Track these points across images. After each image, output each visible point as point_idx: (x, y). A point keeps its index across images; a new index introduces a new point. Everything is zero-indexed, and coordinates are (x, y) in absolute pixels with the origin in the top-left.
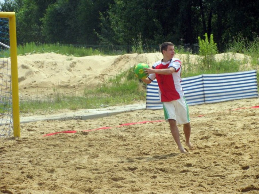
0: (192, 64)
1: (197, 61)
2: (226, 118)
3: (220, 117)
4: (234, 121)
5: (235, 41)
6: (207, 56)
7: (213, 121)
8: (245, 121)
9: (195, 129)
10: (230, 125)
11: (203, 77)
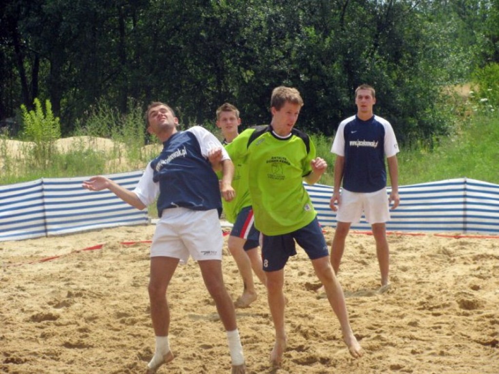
0: (12, 157)
1: (22, 152)
2: (95, 265)
3: (83, 262)
4: (112, 270)
5: (94, 114)
6: (40, 143)
7: (71, 270)
8: (134, 270)
9: (38, 286)
10: (105, 279)
11: (42, 183)
